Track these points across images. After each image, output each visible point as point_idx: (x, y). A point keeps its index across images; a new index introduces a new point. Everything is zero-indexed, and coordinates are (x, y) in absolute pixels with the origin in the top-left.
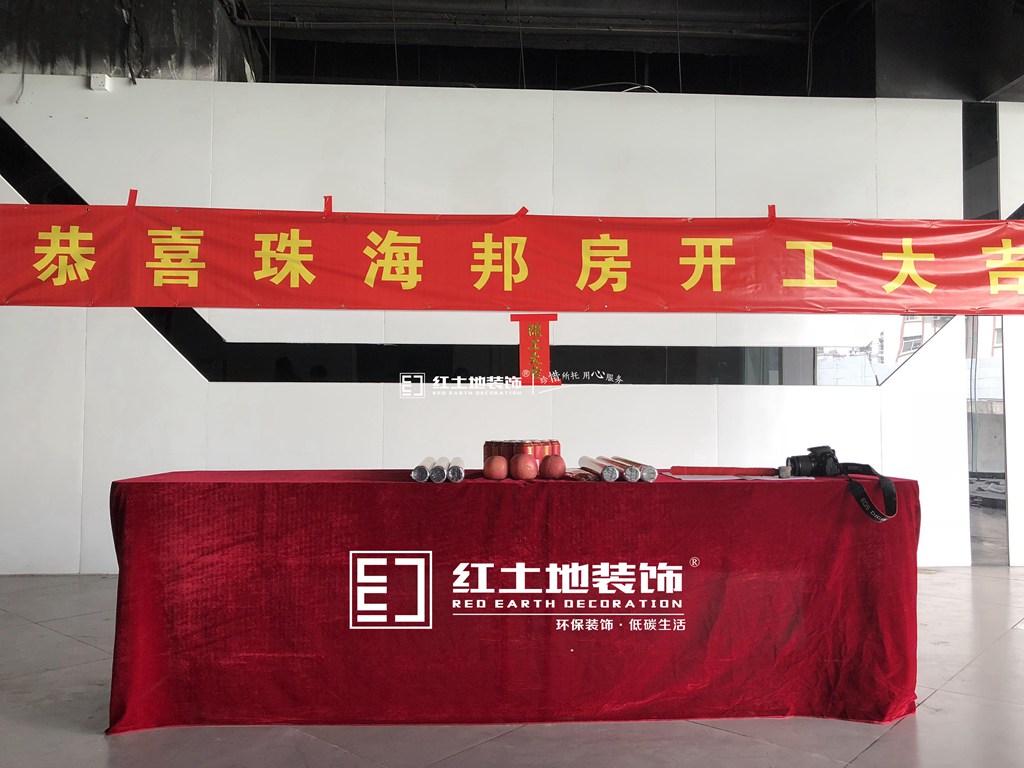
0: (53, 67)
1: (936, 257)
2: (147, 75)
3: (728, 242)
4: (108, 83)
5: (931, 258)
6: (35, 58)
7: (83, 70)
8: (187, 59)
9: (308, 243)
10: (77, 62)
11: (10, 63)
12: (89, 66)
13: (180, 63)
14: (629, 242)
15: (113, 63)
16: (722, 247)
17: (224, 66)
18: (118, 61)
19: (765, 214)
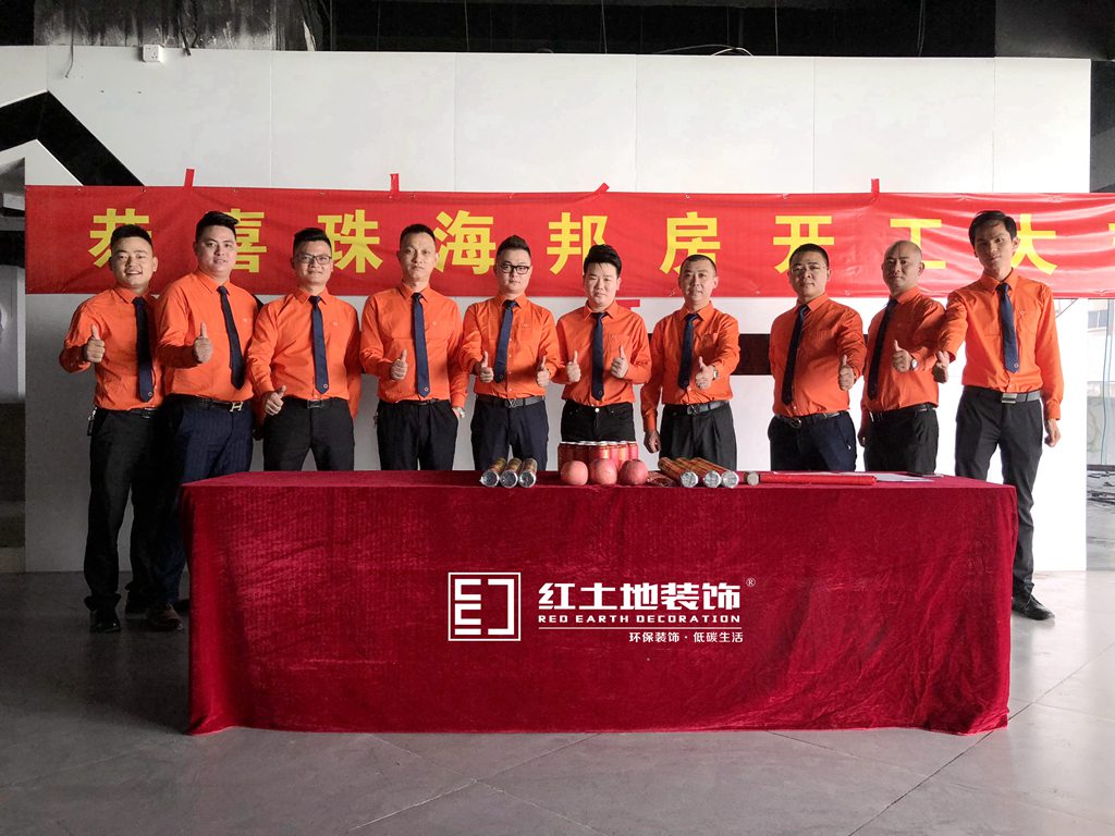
0: (102, 38)
1: (1057, 234)
2: (202, 45)
3: (827, 220)
4: (162, 54)
5: (1051, 235)
6: (84, 28)
7: (134, 40)
8: (244, 26)
9: (374, 225)
10: (127, 32)
11: (58, 34)
12: (140, 36)
13: (236, 30)
14: (718, 221)
15: (165, 32)
16: (820, 225)
17: (282, 34)
18: (171, 29)
19: (868, 189)
